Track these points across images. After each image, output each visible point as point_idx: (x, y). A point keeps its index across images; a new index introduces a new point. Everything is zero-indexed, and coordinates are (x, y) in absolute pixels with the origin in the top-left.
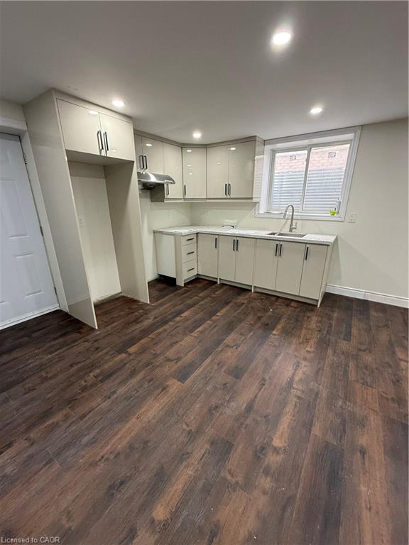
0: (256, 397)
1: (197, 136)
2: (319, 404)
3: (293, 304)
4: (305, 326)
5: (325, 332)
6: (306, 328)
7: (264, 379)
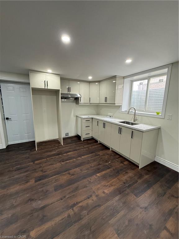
0: (52, 204)
1: (90, 78)
2: (75, 226)
3: (126, 163)
4: (119, 177)
5: (127, 185)
6: (118, 178)
7: (65, 197)
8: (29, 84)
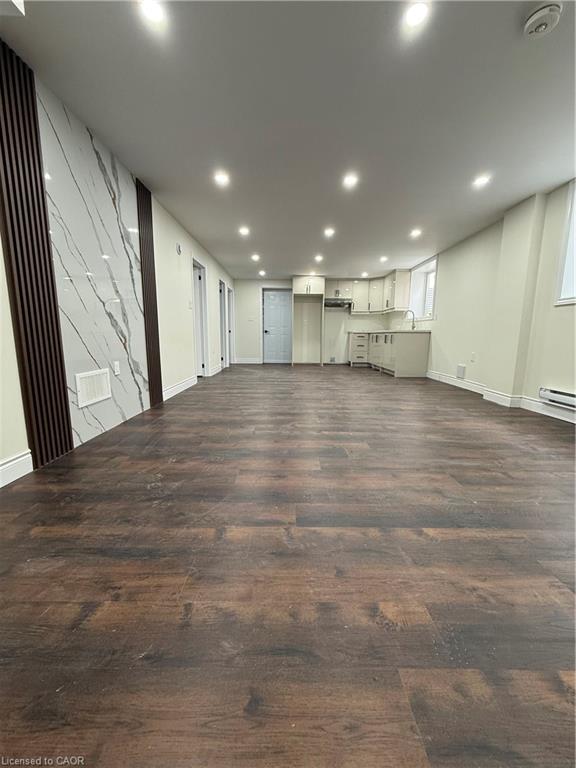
1: (365, 275)
8: (291, 290)
